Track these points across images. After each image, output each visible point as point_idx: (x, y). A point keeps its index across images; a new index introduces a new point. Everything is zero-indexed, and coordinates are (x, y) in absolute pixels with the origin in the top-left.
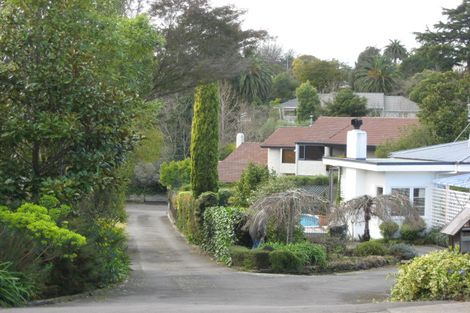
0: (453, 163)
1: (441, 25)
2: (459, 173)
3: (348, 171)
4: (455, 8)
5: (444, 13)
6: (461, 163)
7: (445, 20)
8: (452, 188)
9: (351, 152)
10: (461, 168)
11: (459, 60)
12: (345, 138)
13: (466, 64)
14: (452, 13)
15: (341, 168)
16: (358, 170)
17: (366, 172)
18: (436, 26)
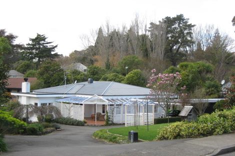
0: (63, 94)
1: (29, 44)
2: (65, 97)
3: (22, 97)
4: (34, 38)
5: (30, 40)
6: (66, 94)
7: (31, 42)
8: (63, 103)
9: (24, 90)
10: (65, 96)
11: (35, 57)
12: (21, 85)
13: (38, 59)
14: (33, 40)
15: (18, 96)
16: (27, 97)
17: (30, 97)
18: (27, 45)
